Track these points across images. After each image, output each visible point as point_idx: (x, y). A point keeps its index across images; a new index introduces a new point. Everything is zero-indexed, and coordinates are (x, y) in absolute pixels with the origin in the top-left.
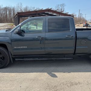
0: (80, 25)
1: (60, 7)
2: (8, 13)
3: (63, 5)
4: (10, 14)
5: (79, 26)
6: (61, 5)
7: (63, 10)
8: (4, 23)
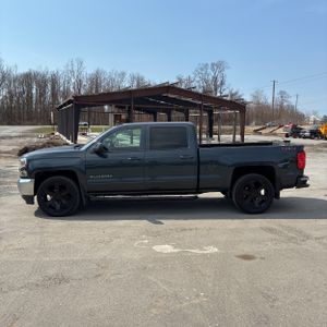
0: (278, 131)
1: (209, 70)
2: (34, 91)
3: (219, 66)
4: (42, 94)
5: (275, 135)
6: (213, 65)
7: (219, 80)
8: (19, 124)
